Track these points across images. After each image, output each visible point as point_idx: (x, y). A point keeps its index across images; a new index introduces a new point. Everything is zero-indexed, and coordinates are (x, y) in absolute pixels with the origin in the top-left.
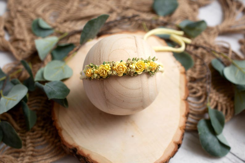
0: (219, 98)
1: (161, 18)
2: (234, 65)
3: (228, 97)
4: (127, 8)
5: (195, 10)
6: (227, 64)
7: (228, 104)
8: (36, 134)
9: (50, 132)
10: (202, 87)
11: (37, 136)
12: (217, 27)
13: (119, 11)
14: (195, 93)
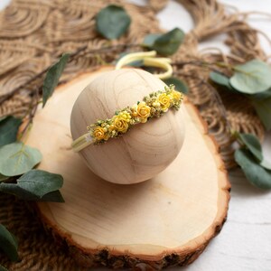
0: (239, 118)
1: (115, 43)
2: (239, 72)
3: (248, 113)
4: (60, 43)
5: (152, 19)
6: (229, 75)
7: (253, 122)
8: (26, 263)
9: (44, 251)
10: (213, 113)
11: (29, 264)
12: (192, 32)
13: (50, 49)
14: (209, 123)
